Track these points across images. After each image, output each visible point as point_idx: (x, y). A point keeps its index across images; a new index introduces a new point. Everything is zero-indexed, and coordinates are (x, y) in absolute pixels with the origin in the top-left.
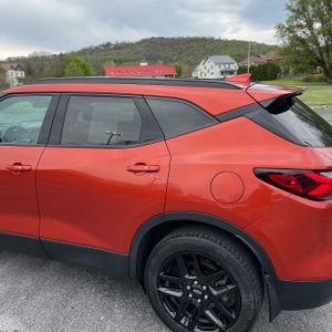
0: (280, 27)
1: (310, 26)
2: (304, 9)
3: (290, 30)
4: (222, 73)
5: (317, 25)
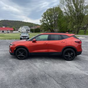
0: (40, 20)
1: (47, 21)
2: (46, 17)
3: (43, 21)
4: (26, 30)
5: (49, 21)
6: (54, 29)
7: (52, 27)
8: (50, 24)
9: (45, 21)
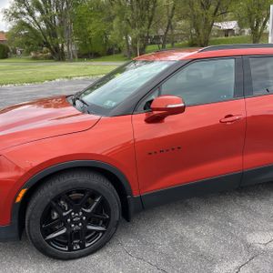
6: (60, 45)
7: (55, 35)
8: (43, 26)
9: (25, 14)
